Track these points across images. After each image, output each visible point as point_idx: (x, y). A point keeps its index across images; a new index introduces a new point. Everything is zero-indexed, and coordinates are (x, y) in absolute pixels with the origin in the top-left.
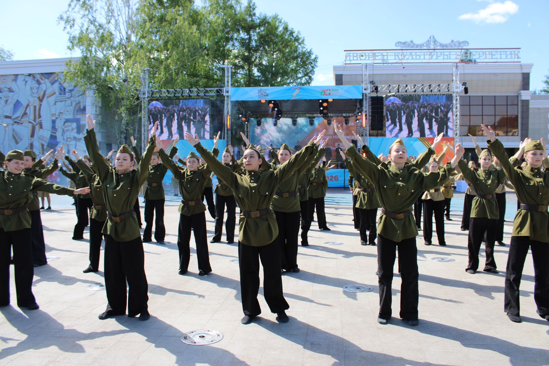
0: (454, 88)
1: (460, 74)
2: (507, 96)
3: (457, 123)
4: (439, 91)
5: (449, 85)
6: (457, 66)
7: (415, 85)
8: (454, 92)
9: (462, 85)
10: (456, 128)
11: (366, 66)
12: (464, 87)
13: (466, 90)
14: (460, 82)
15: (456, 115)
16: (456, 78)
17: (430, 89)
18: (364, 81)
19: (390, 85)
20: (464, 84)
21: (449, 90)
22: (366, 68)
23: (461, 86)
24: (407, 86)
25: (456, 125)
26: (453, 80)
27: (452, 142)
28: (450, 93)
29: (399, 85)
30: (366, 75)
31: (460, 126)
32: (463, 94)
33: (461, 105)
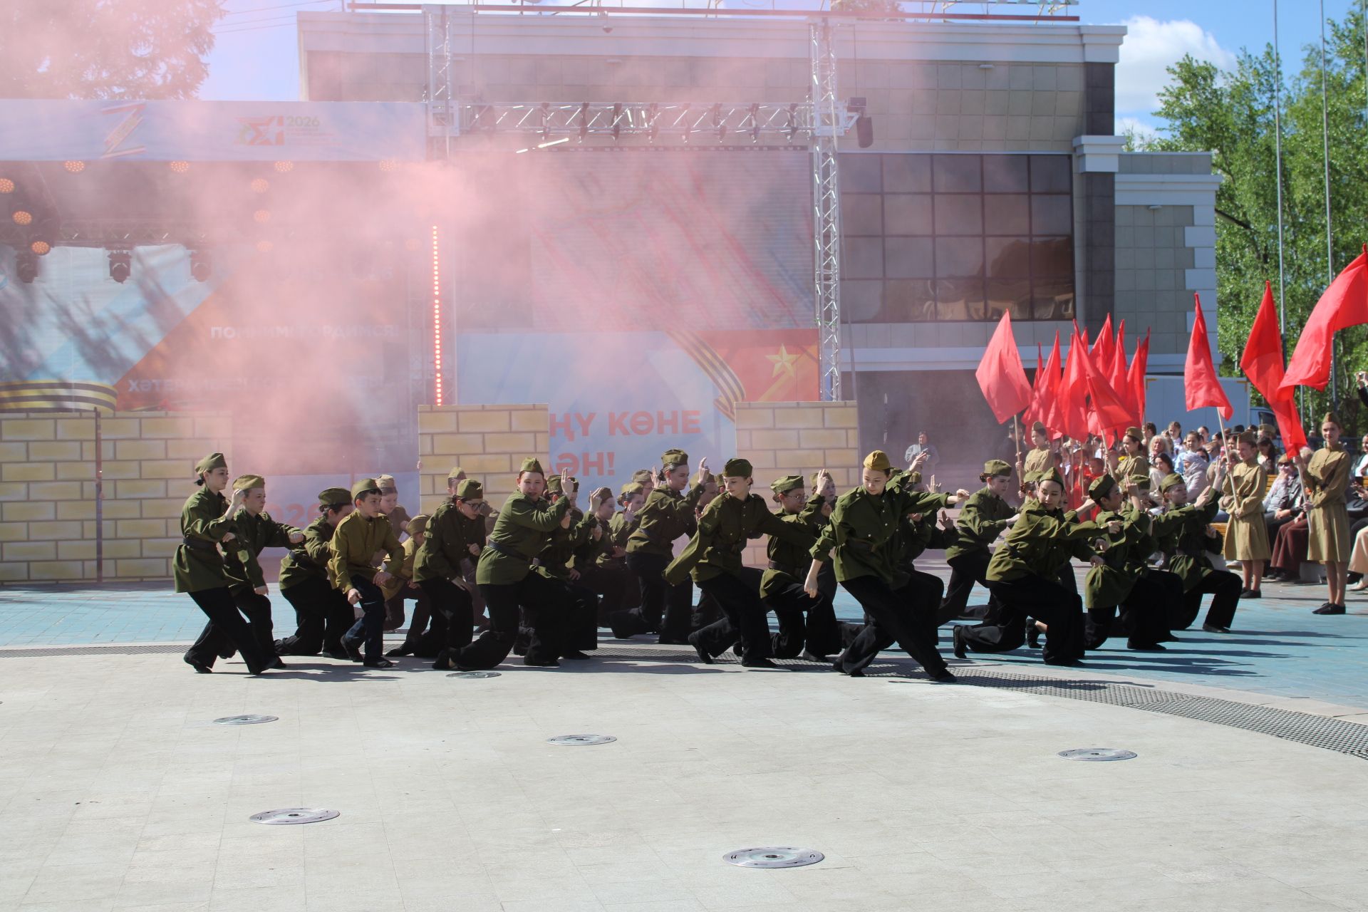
0: (817, 124)
1: (840, 61)
2: (1029, 156)
3: (828, 266)
4: (756, 130)
5: (793, 107)
6: (826, 29)
7: (655, 106)
8: (814, 139)
9: (850, 110)
10: (827, 287)
11: (443, 18)
12: (856, 116)
13: (865, 130)
14: (839, 98)
15: (827, 237)
16: (823, 78)
17: (716, 123)
18: (432, 87)
19: (546, 106)
20: (856, 105)
21: (794, 130)
22: (443, 27)
23: (844, 114)
24: (618, 110)
25: (827, 278)
26: (810, 89)
27: (812, 350)
28: (798, 143)
29: (585, 106)
30: (440, 57)
31: (842, 279)
32: (854, 147)
33: (843, 193)
